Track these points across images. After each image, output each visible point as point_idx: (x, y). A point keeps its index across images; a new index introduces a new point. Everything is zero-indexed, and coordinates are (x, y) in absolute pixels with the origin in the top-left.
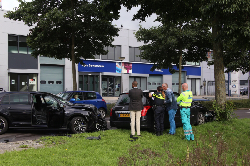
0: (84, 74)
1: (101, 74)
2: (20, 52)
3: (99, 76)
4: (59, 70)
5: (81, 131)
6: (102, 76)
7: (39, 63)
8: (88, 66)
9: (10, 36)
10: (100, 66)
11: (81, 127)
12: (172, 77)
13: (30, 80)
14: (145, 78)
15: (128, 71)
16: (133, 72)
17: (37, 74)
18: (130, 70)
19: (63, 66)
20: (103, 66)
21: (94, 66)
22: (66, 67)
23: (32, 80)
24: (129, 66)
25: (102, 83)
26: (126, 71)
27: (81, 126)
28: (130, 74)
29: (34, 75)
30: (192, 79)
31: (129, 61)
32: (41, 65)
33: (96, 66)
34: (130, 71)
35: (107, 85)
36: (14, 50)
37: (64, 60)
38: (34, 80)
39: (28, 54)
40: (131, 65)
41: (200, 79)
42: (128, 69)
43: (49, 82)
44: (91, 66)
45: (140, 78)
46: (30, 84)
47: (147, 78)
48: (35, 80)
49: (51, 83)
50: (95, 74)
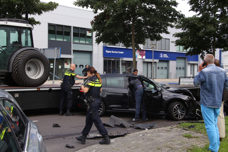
0: (108, 59)
1: (121, 60)
2: (57, 40)
3: (120, 61)
4: (88, 56)
6: (122, 61)
7: (72, 49)
8: (111, 52)
9: (50, 25)
10: (120, 53)
11: (180, 112)
12: (177, 62)
13: (65, 64)
14: (155, 63)
15: (142, 57)
16: (146, 58)
17: (71, 59)
18: (144, 56)
19: (91, 53)
20: (123, 53)
21: (116, 52)
22: (94, 53)
23: (66, 64)
24: (143, 53)
25: (122, 67)
26: (141, 57)
28: (144, 59)
29: (68, 59)
30: (191, 64)
31: (143, 48)
32: (74, 51)
33: (117, 52)
34: (144, 57)
35: (126, 69)
36: (53, 37)
37: (92, 47)
38: (68, 64)
39: (63, 41)
40: (145, 52)
41: (197, 64)
42: (142, 55)
43: (80, 66)
44: (113, 52)
45: (151, 63)
46: (65, 67)
47: (157, 63)
48: (69, 64)
49: (81, 67)
50: (116, 60)
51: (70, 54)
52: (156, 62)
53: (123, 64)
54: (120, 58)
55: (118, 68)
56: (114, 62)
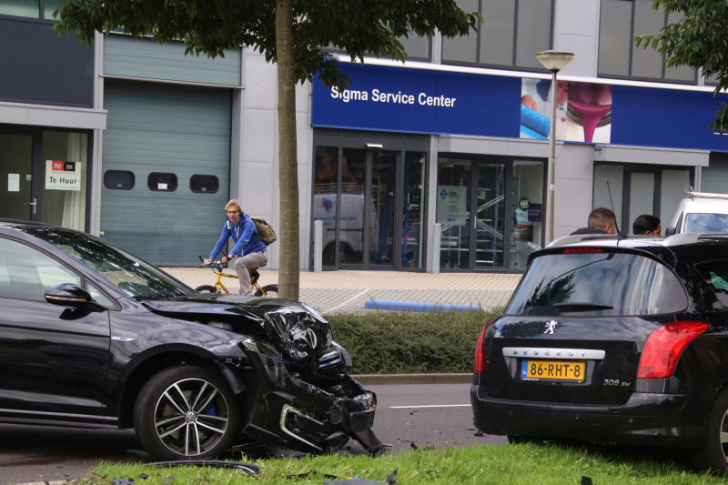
0: (341, 143)
1: (436, 146)
3: (426, 155)
4: (207, 120)
5: (193, 447)
6: (441, 155)
7: (100, 70)
8: (364, 96)
10: (430, 101)
11: (196, 423)
13: (49, 164)
14: (687, 173)
15: (589, 134)
16: (616, 138)
17: (89, 133)
18: (600, 125)
19: (226, 98)
20: (448, 102)
21: (399, 98)
22: (248, 100)
23: (59, 166)
24: (594, 103)
25: (441, 195)
26: (577, 133)
27: (200, 419)
28: (599, 148)
29: (74, 136)
31: (599, 76)
32: (112, 85)
33: (411, 100)
34: (603, 134)
35: (469, 208)
37: (237, 63)
38: (68, 166)
39: (41, 22)
40: (607, 101)
42: (587, 121)
43: (154, 180)
44: (380, 97)
45: (656, 171)
46: (49, 185)
47: (698, 174)
48: (78, 166)
49: (163, 186)
50: (404, 146)
51: (87, 102)
52: (691, 169)
53: (446, 177)
54: (429, 136)
55: (416, 195)
56: (388, 157)
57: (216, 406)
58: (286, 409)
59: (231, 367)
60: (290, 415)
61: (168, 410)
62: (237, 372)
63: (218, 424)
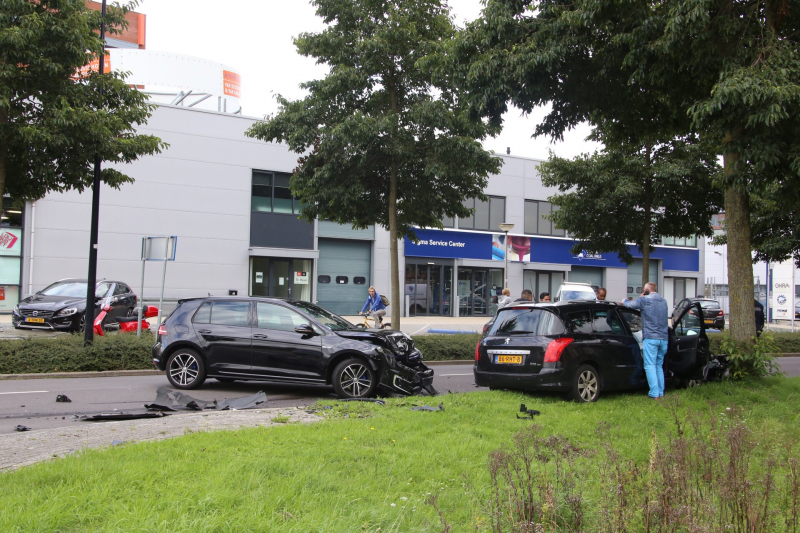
0: (417, 262)
1: (457, 263)
2: (276, 210)
3: (453, 267)
4: (361, 253)
5: (357, 393)
6: (459, 267)
7: (317, 234)
8: (426, 243)
9: (257, 174)
10: (454, 244)
12: (629, 273)
13: (296, 273)
14: (562, 274)
15: (521, 258)
16: (533, 259)
17: (311, 260)
18: (526, 254)
19: (368, 244)
20: (461, 245)
21: (441, 243)
22: (377, 245)
23: (299, 274)
24: (523, 245)
25: (459, 284)
26: (516, 257)
27: (359, 381)
29: (305, 261)
30: (676, 279)
32: (321, 240)
33: (446, 244)
34: (527, 258)
35: (471, 289)
36: (263, 205)
37: (373, 230)
38: (303, 274)
39: (293, 215)
40: (528, 244)
41: (696, 279)
42: (521, 252)
43: (338, 279)
44: (433, 243)
45: (549, 273)
46: (296, 282)
47: (567, 274)
48: (308, 274)
49: (342, 282)
50: (443, 264)
51: (312, 248)
52: (564, 272)
53: (462, 276)
54: (453, 260)
55: (449, 284)
56: (436, 269)
57: (366, 376)
58: (396, 377)
59: (372, 359)
60: (397, 379)
61: (346, 377)
62: (375, 361)
63: (367, 383)
